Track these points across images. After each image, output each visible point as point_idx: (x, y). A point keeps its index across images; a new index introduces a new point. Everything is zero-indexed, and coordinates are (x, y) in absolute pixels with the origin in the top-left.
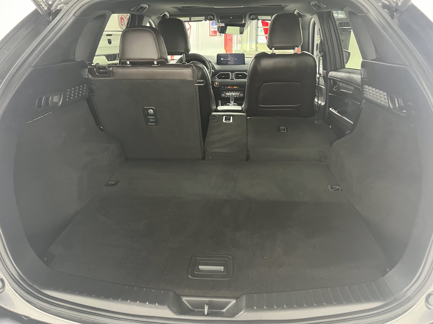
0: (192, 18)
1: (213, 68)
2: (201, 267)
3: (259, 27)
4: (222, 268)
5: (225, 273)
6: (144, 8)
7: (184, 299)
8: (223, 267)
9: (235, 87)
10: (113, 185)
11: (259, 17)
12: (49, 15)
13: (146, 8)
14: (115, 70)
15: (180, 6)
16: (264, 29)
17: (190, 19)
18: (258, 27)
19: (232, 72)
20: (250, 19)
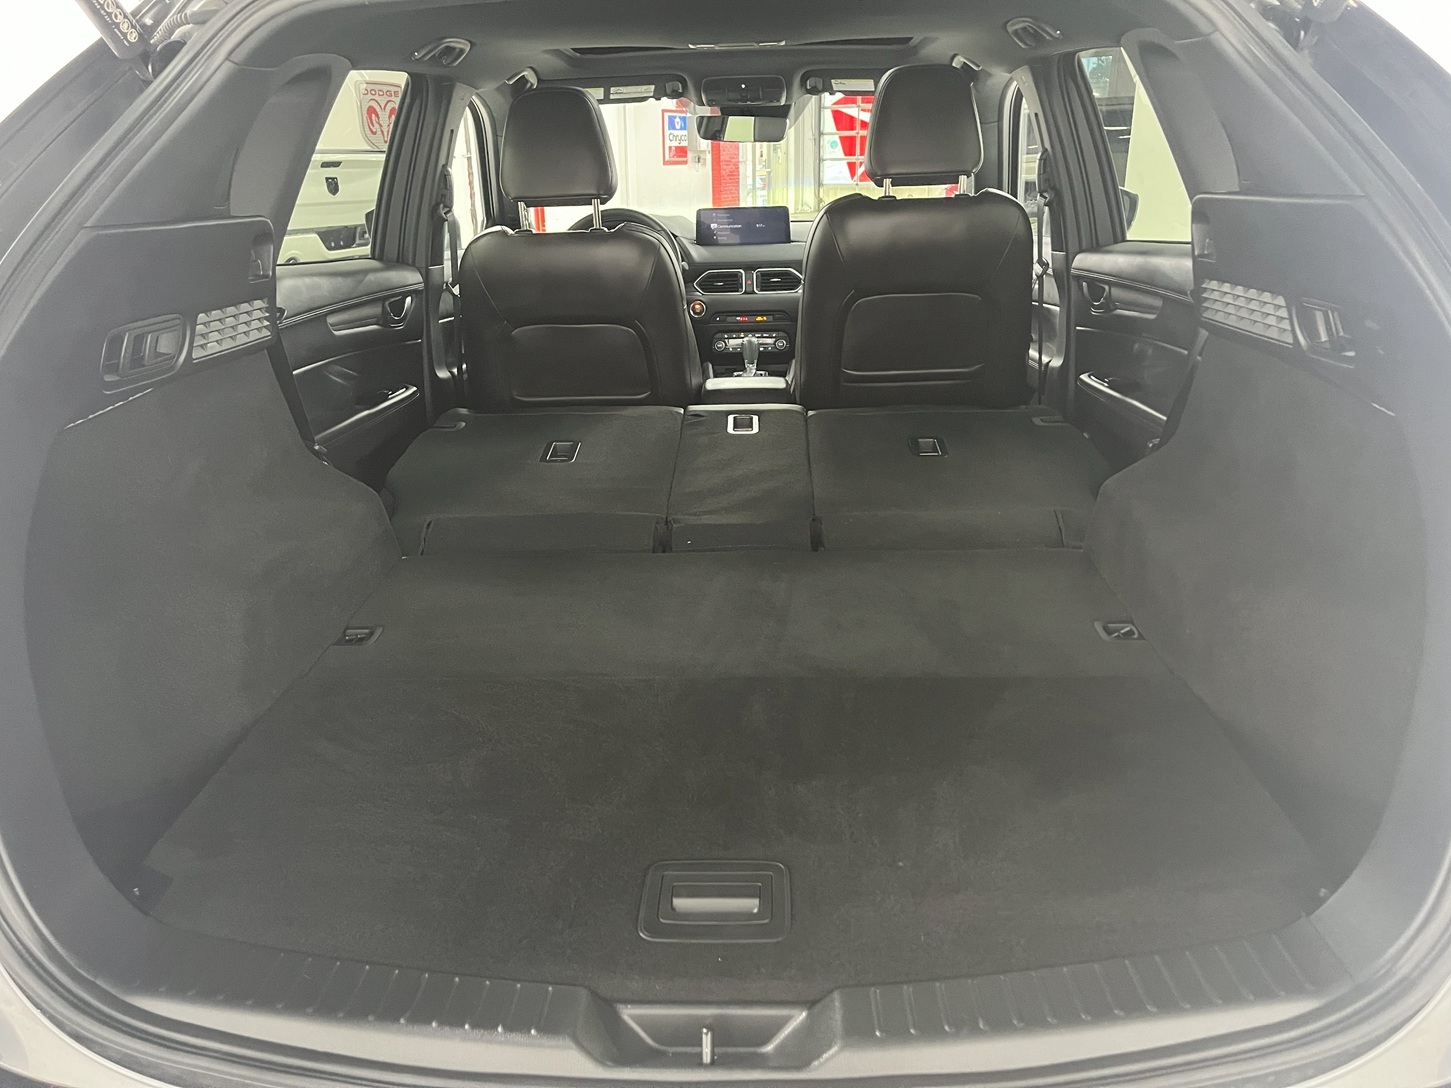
0: (613, 90)
1: (686, 255)
2: (681, 903)
3: (825, 132)
4: (752, 904)
5: (767, 921)
6: (457, 50)
7: (628, 1013)
8: (756, 901)
9: (759, 319)
10: (362, 639)
11: (836, 84)
12: (144, 63)
13: (462, 51)
15: (567, 46)
16: (841, 138)
17: (607, 93)
18: (821, 134)
19: (749, 267)
20: (804, 90)
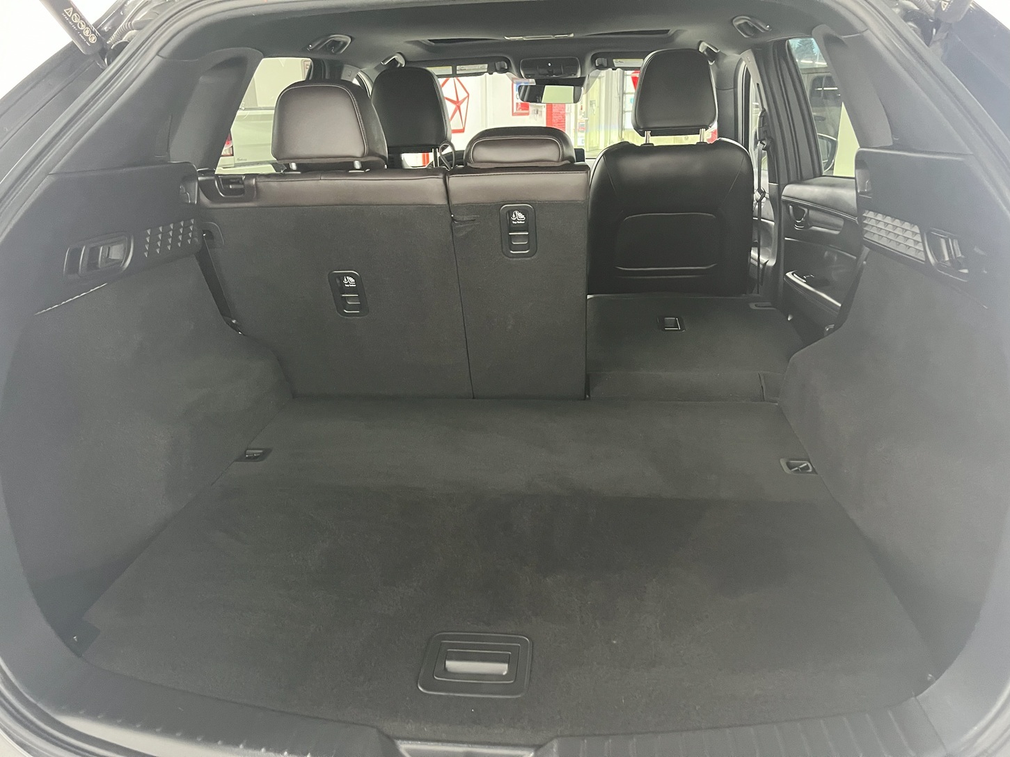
0: (458, 67)
2: (451, 665)
3: (627, 92)
4: (503, 668)
5: (512, 682)
6: (342, 43)
7: (405, 746)
8: (505, 666)
10: (257, 457)
11: (616, 62)
12: (101, 55)
13: (345, 44)
14: (262, 184)
15: (425, 38)
17: (454, 70)
18: (624, 93)
20: (593, 68)
